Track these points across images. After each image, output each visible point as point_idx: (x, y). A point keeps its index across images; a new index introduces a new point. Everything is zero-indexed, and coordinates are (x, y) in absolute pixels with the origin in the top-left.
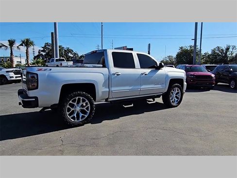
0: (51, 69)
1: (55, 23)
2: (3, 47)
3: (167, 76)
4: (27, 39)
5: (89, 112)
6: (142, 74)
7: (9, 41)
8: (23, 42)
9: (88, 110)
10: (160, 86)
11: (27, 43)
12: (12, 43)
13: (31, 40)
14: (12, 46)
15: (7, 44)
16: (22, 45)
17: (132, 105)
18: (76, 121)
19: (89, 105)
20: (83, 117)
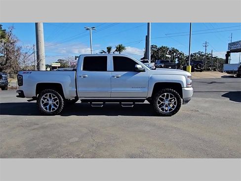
0: (31, 73)
1: (148, 24)
3: (151, 78)
4: (120, 45)
5: (58, 106)
6: (114, 76)
8: (117, 48)
11: (120, 48)
12: (109, 49)
13: (123, 45)
14: (110, 52)
15: (106, 50)
17: (102, 106)
18: (48, 111)
19: (58, 100)
20: (53, 109)
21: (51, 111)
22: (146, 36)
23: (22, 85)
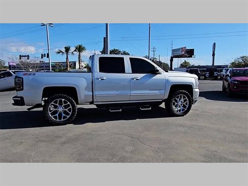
0: (34, 74)
2: (61, 53)
3: (168, 81)
4: (79, 46)
5: (70, 113)
6: (133, 79)
7: (65, 48)
8: (77, 48)
9: (70, 112)
10: (157, 92)
11: (80, 49)
12: (67, 49)
13: (83, 46)
14: (68, 52)
15: (63, 50)
16: (75, 51)
17: (121, 110)
18: (58, 120)
19: (71, 107)
20: (65, 117)
21: (62, 120)
22: (104, 38)
23: (22, 89)
